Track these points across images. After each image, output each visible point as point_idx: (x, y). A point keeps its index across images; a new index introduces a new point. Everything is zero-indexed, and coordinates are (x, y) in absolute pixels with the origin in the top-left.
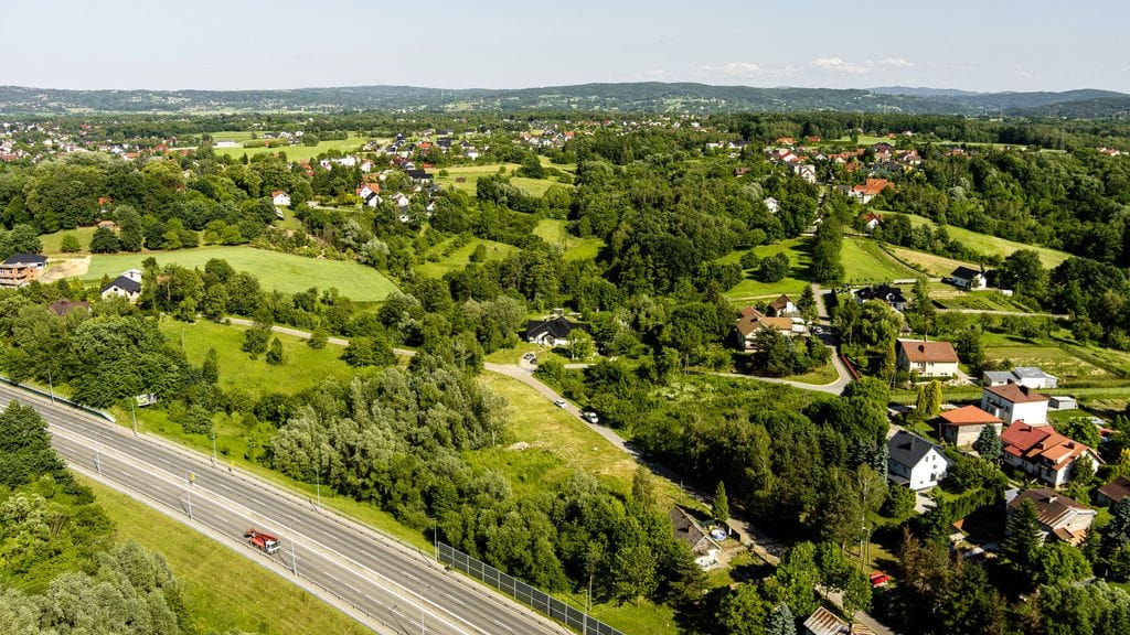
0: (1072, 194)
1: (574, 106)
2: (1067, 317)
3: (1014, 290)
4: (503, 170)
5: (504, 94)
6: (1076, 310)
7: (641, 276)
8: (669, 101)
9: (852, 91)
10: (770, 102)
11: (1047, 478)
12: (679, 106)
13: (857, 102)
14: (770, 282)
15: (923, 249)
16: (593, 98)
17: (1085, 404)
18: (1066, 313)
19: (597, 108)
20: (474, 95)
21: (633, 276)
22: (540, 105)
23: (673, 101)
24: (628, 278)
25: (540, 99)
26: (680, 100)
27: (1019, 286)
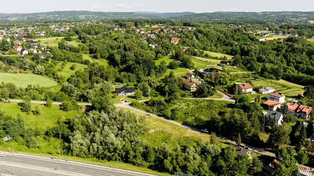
0: (218, 39)
1: (52, 18)
2: (254, 72)
3: (236, 66)
4: (57, 39)
5: (26, 15)
6: (255, 70)
7: (140, 70)
8: (80, 16)
9: (131, 13)
10: (110, 16)
11: (304, 117)
12: (84, 18)
13: (132, 16)
14: (174, 69)
15: (199, 56)
16: (57, 15)
17: (287, 95)
18: (253, 71)
19: (59, 18)
20: (17, 15)
21: (137, 71)
22: (40, 18)
23: (82, 16)
24: (136, 72)
25: (40, 16)
26: (84, 16)
27: (238, 65)
